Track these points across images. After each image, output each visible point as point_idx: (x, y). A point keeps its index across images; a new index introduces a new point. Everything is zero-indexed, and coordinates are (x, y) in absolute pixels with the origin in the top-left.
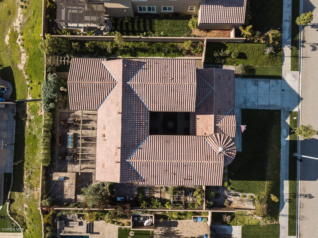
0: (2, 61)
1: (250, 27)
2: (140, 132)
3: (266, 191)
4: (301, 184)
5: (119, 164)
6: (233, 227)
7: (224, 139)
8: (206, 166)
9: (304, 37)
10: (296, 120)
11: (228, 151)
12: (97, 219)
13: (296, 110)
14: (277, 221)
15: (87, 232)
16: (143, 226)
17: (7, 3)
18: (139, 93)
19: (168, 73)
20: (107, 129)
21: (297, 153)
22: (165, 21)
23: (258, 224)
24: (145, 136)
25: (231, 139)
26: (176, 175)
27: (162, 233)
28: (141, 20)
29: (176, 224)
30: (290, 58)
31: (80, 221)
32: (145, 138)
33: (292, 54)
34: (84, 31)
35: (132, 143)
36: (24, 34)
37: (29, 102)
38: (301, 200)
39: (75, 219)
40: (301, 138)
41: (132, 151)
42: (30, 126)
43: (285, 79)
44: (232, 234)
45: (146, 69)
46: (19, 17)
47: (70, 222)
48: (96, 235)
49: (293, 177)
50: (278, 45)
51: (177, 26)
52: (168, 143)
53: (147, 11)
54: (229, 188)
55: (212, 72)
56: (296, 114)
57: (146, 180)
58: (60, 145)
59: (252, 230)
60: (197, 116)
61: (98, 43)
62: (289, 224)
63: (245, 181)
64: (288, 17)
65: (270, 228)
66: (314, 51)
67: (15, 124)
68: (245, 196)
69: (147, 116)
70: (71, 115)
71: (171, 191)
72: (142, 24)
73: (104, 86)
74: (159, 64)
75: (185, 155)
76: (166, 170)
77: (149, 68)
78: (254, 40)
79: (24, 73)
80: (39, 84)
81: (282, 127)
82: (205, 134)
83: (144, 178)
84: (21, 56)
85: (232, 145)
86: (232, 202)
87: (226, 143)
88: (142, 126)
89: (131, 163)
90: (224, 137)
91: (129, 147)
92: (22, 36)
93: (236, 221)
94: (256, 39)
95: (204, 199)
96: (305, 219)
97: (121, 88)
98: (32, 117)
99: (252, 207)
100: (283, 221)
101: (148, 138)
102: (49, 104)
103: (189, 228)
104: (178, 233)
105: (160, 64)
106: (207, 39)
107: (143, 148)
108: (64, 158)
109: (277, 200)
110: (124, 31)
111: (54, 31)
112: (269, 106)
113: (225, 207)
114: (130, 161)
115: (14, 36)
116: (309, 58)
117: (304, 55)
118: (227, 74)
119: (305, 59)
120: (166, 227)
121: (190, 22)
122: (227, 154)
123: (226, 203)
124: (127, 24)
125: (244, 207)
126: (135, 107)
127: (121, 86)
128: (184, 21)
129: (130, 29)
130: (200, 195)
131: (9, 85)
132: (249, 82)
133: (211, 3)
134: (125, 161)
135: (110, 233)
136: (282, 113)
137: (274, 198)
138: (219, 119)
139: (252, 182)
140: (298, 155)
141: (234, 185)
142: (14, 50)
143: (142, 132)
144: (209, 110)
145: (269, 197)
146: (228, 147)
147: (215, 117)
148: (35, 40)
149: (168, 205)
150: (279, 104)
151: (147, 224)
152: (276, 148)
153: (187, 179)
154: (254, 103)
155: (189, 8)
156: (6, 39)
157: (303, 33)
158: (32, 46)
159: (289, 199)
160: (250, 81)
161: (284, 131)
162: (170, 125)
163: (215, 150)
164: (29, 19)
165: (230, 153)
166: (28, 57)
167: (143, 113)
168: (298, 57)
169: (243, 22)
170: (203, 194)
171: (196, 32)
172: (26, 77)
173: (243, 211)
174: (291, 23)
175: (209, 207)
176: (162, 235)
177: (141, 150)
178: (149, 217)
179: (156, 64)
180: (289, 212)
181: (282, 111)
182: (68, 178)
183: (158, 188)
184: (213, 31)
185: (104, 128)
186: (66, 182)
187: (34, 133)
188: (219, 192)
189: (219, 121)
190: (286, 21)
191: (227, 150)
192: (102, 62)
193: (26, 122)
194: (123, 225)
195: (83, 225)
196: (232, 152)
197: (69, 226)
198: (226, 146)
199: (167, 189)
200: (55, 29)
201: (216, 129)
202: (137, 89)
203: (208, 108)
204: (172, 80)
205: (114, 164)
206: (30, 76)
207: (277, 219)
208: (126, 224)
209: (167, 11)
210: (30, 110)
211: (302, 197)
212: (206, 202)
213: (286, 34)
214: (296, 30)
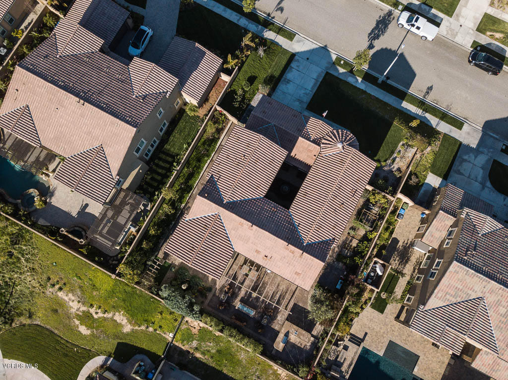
0: (105, 351)
1: (229, 56)
2: (281, 217)
3: (403, 128)
4: (414, 91)
5: (304, 253)
6: (426, 182)
7: (331, 137)
8: (350, 168)
9: (265, 13)
10: (345, 62)
11: (345, 140)
12: (350, 326)
13: (334, 57)
14: (440, 134)
15: (359, 346)
16: (381, 276)
17: (40, 309)
18: (240, 197)
19: (236, 158)
20: (260, 250)
21: (379, 78)
22: (172, 138)
23: (435, 154)
24: (287, 215)
25: (335, 131)
26: (344, 204)
27: (398, 260)
28: (156, 161)
29: (396, 241)
30: (278, 36)
31: (342, 347)
32: (290, 216)
33: (275, 32)
34: (135, 227)
35: (288, 231)
36: (93, 303)
37: (174, 339)
38: (429, 100)
39: (337, 352)
40: (365, 67)
41: (297, 235)
42: (203, 353)
43: (297, 51)
44: (433, 186)
45: (220, 177)
46: (70, 299)
47: (338, 360)
48: (366, 337)
49: (402, 95)
50: (259, 40)
51: (185, 128)
52: (307, 195)
53: (152, 150)
54: (383, 164)
55: (255, 117)
56: (339, 59)
57: (334, 237)
58: (245, 324)
59: (438, 164)
60: (291, 155)
61: (156, 220)
62: (449, 124)
63: (383, 144)
64: (236, 17)
65: (445, 144)
66: (284, 10)
67: (189, 374)
68: (400, 151)
69: (268, 201)
70: (217, 295)
71: (357, 224)
72: (161, 163)
73: (214, 229)
74: (220, 162)
75: (328, 183)
76: (335, 210)
77: (220, 174)
78: (242, 60)
79: (137, 328)
80: (161, 314)
81: (345, 79)
82: (315, 156)
83: (332, 238)
84: (116, 321)
85: (340, 133)
86: (399, 168)
87: (336, 137)
88: (276, 212)
89: (310, 242)
90: (328, 136)
91: (292, 235)
92: (93, 307)
93: (421, 174)
94: (243, 57)
95: (383, 194)
96: (451, 105)
97: (227, 212)
98: (193, 344)
99: (414, 150)
100: (444, 127)
101: (291, 213)
102: (193, 310)
103: (407, 229)
104: (407, 244)
105: (222, 162)
106: (217, 105)
107: (299, 222)
108: (262, 327)
109: (418, 122)
110: (158, 185)
111: (114, 262)
112: (316, 80)
113: (401, 177)
114: (306, 241)
115: (86, 318)
116: (288, 18)
117: (283, 21)
118: (264, 103)
119: (287, 23)
120: (394, 253)
121: (188, 113)
122: (347, 142)
123: (398, 175)
124: (152, 179)
125: (410, 159)
126: (253, 208)
127: (224, 210)
128: (183, 118)
129: (159, 178)
130: (376, 195)
131: (138, 357)
132: (282, 87)
133: (185, 81)
134: (305, 247)
135: (371, 320)
136: (330, 72)
137: (414, 124)
138: (306, 134)
139: (388, 136)
140: (381, 79)
141: (382, 157)
142: (103, 327)
143: (282, 215)
144: (293, 140)
145: (411, 128)
146: (341, 137)
147: (302, 137)
148: (110, 292)
149: (371, 234)
150: (320, 70)
151: (381, 271)
152: (364, 96)
153: (354, 194)
154: (305, 94)
155: (175, 105)
156: (82, 332)
157: (260, 11)
158: (113, 300)
159: (424, 110)
160: (282, 85)
161: (350, 80)
162: (286, 188)
163: (338, 152)
164: (80, 287)
165: (348, 138)
166: (122, 312)
167: (263, 205)
168: (282, 28)
169: (221, 61)
170: (376, 192)
171: (201, 112)
172: (143, 328)
173: (413, 161)
174: (244, 17)
175: (393, 193)
176: (401, 262)
177: (300, 225)
178: (374, 266)
179: (220, 166)
180: (436, 117)
181: (328, 71)
182: (288, 332)
183: (347, 238)
184: (210, 95)
185: (258, 252)
186: (290, 339)
187: (214, 351)
188: (382, 175)
189: (308, 135)
190: (238, 20)
191: (343, 140)
192: (187, 220)
193: (195, 356)
194: (370, 299)
195: (349, 347)
196: (348, 136)
197: (342, 364)
198: (339, 139)
199: (353, 228)
200: (113, 261)
201: (317, 142)
202: (236, 197)
203: (289, 139)
204: (245, 157)
205: (302, 260)
206: (146, 321)
207: (438, 133)
208: (369, 295)
209: (164, 129)
210: (185, 342)
211: (426, 97)
212: (387, 193)
213: (252, 27)
214: (253, 16)
